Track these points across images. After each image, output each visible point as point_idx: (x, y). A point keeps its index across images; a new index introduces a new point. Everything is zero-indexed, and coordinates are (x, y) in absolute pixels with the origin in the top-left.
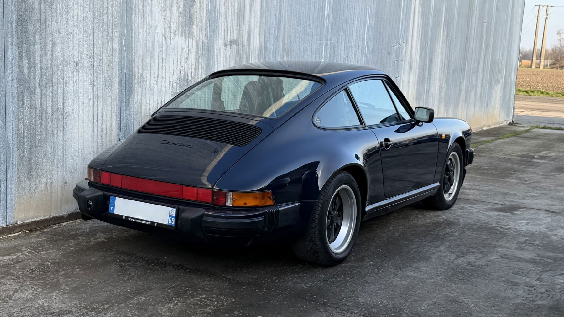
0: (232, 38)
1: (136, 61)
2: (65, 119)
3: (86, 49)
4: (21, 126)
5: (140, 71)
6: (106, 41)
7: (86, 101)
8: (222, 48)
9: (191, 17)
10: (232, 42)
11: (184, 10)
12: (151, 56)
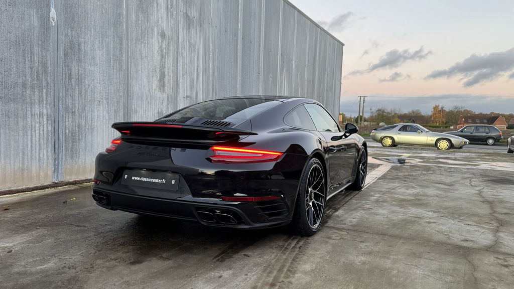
1: (133, 102)
2: (92, 129)
3: (104, 95)
4: (67, 131)
5: (136, 107)
7: (104, 121)
8: (182, 99)
9: (164, 83)
10: (187, 97)
11: (160, 79)
12: (142, 101)
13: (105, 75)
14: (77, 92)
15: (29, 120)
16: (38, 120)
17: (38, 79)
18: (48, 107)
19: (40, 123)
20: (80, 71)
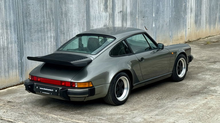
0: (120, 10)
1: (91, 22)
3: (77, 20)
6: (82, 17)
8: (117, 14)
9: (107, 6)
12: (95, 20)
15: (46, 40)
16: (50, 40)
17: (49, 18)
18: (54, 32)
19: (51, 41)
20: (66, 9)
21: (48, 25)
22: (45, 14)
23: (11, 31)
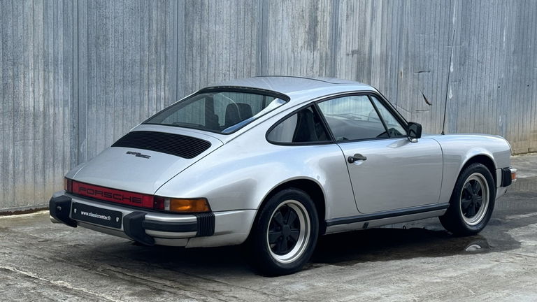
0: (354, 49)
6: (246, 58)
8: (344, 57)
9: (315, 35)
10: (353, 52)
11: (310, 29)
13: (233, 36)
14: (198, 65)
15: (146, 106)
16: (155, 107)
17: (156, 53)
18: (166, 88)
20: (202, 35)
21: (152, 70)
22: (146, 43)
23: (57, 77)
